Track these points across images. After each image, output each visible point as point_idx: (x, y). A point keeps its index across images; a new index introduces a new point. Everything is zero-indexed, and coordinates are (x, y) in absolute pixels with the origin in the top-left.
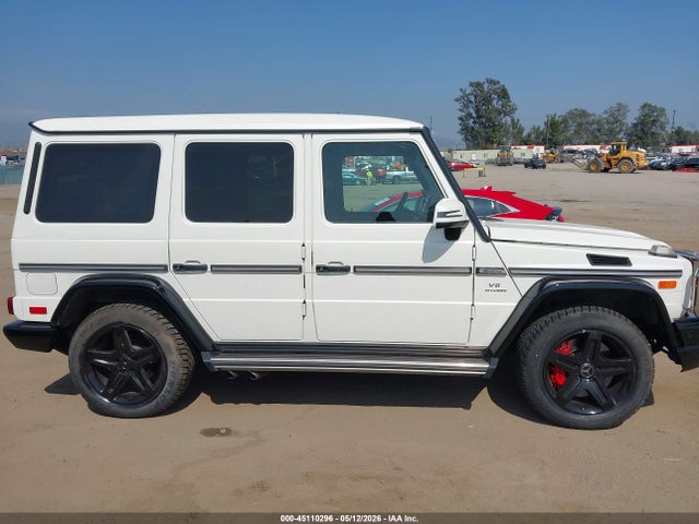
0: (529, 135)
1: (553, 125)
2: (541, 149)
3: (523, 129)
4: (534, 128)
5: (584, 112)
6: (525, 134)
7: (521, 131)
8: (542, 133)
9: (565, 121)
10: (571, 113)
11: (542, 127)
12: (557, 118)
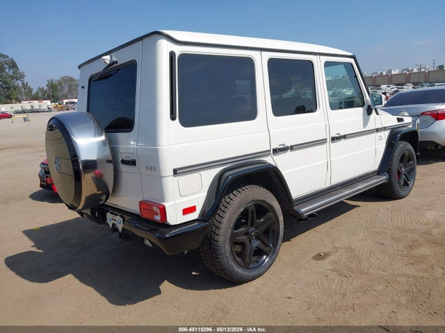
0: (37, 93)
1: (52, 86)
2: (48, 102)
3: (32, 90)
4: (39, 89)
5: (72, 78)
6: (34, 92)
7: (30, 90)
8: (46, 92)
9: (60, 84)
10: (63, 78)
11: (45, 88)
12: (54, 82)
